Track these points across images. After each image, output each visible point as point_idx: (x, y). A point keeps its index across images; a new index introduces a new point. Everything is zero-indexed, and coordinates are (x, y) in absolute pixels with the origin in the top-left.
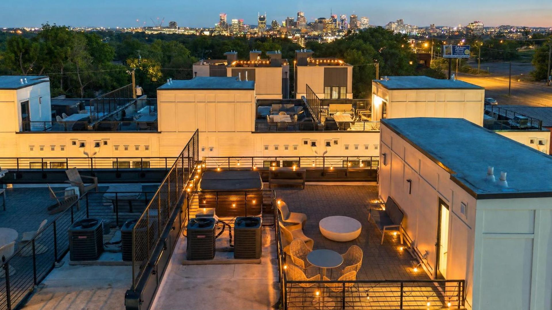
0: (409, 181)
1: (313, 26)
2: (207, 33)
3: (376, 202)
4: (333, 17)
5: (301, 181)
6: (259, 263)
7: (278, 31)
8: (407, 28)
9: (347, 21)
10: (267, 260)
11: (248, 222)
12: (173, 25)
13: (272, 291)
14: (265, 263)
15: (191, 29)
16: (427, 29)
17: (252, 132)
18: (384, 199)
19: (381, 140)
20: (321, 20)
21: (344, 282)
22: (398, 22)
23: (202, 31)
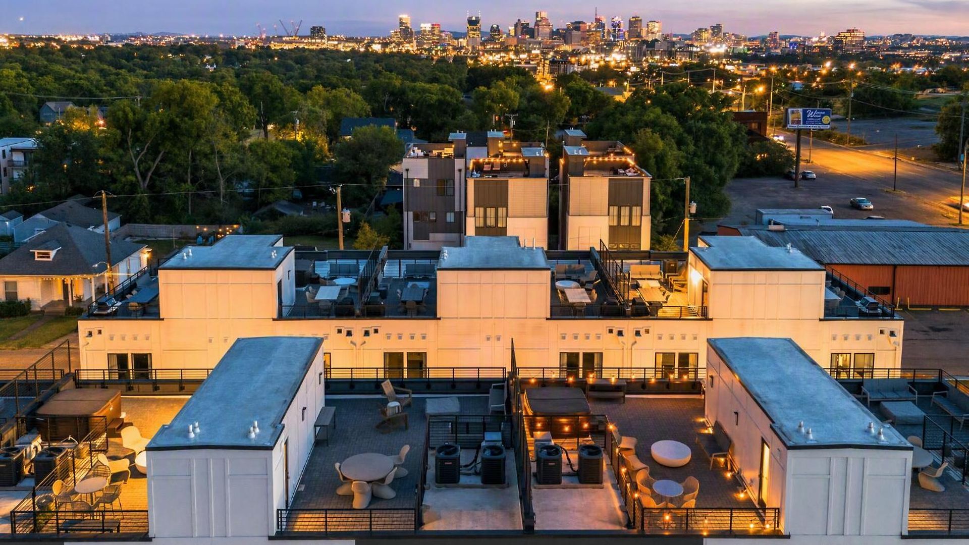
0: (736, 413)
1: (563, 35)
2: (377, 48)
3: (702, 420)
4: (598, 20)
5: (621, 394)
6: (602, 488)
7: (502, 43)
8: (729, 38)
9: (625, 27)
10: (608, 484)
11: (591, 450)
12: (317, 31)
13: (620, 513)
14: (607, 488)
15: (349, 40)
16: (763, 40)
17: (547, 319)
18: (712, 422)
19: (708, 360)
20: (577, 26)
21: (687, 509)
22: (713, 28)
23: (368, 45)
